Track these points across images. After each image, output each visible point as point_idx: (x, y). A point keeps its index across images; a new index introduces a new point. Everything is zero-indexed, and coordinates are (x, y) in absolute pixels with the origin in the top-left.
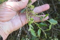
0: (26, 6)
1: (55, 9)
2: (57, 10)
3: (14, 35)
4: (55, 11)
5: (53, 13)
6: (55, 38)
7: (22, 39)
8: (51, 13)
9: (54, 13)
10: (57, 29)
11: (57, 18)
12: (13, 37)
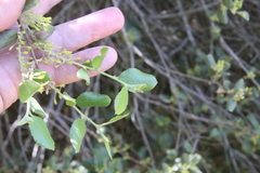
0: (18, 21)
1: (189, 32)
2: (195, 37)
3: (16, 151)
4: (189, 42)
5: (180, 48)
6: (189, 153)
7: (51, 166)
8: (173, 52)
9: (185, 48)
10: (199, 115)
11: (197, 68)
12: (12, 161)
